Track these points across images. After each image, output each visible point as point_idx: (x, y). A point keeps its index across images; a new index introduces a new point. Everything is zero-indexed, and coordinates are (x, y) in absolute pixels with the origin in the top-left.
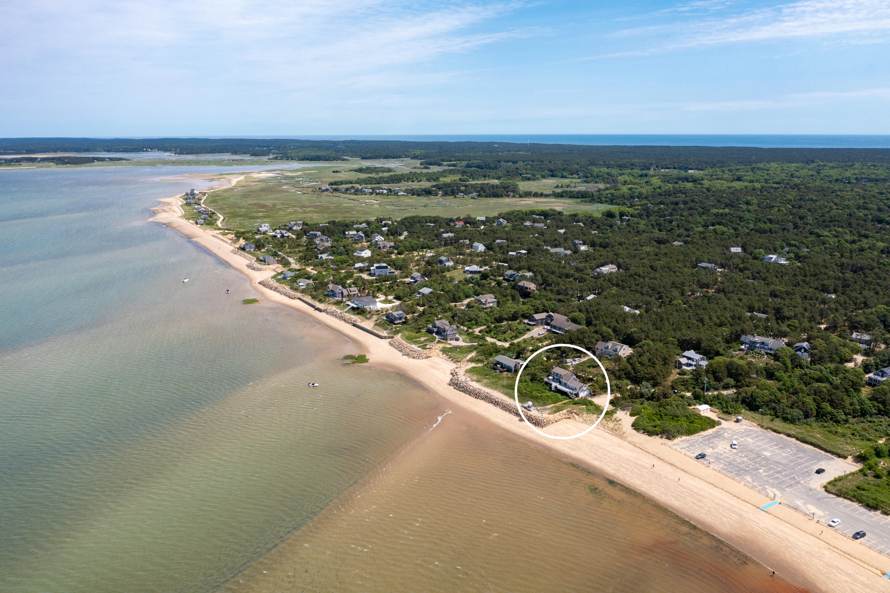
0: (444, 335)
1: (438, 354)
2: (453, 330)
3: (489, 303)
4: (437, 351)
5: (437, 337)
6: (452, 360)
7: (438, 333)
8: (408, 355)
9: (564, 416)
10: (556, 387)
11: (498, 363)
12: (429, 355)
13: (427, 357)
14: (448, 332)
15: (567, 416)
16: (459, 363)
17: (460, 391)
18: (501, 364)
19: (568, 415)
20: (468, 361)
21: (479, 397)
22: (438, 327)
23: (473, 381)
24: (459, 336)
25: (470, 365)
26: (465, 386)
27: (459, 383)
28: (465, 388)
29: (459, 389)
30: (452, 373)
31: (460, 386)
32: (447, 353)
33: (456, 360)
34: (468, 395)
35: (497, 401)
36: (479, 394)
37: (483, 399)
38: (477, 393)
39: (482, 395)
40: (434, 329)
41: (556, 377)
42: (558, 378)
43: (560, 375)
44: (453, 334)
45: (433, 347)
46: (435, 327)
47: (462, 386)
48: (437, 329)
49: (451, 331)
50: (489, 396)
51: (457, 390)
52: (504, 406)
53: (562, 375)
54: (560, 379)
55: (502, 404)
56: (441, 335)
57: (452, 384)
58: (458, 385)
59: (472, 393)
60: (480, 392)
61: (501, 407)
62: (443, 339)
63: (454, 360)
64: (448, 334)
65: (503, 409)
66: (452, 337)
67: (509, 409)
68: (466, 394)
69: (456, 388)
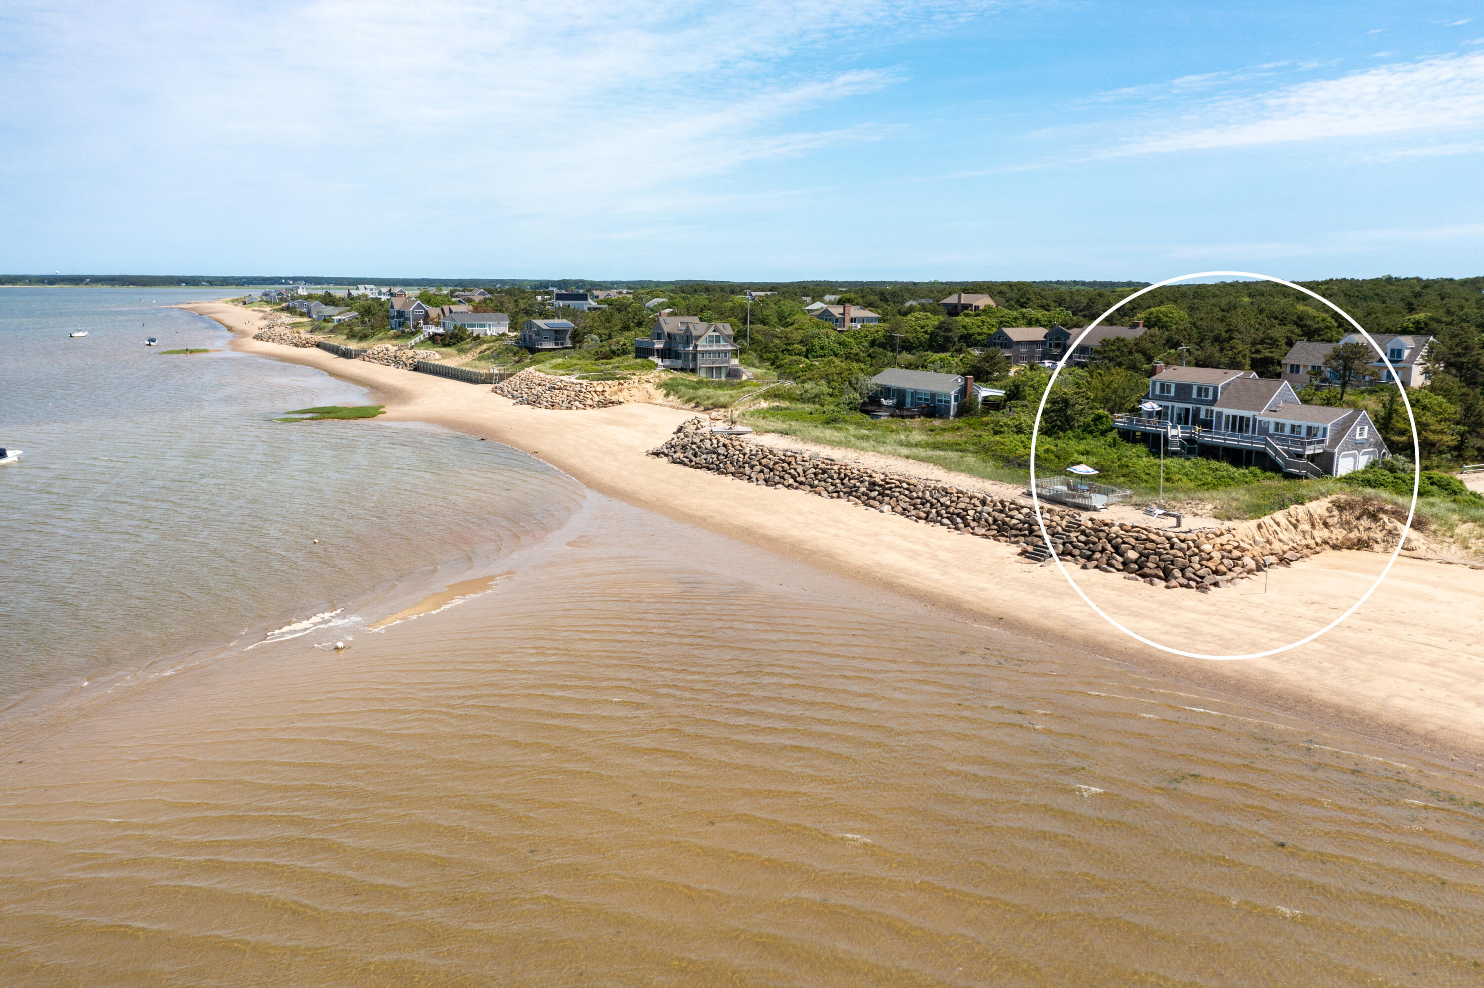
0: (687, 354)
1: (650, 396)
2: (718, 340)
4: (647, 385)
5: (659, 361)
6: (697, 405)
7: (663, 354)
8: (534, 402)
9: (1321, 533)
10: (1189, 441)
12: (614, 398)
13: (605, 404)
14: (699, 343)
15: (1339, 534)
16: (723, 410)
17: (698, 466)
18: (900, 394)
19: (1346, 525)
20: (757, 398)
21: (786, 476)
22: (669, 335)
23: (767, 432)
24: (742, 368)
25: (764, 404)
26: (725, 446)
27: (697, 440)
28: (722, 450)
29: (691, 461)
30: (680, 430)
31: (699, 447)
32: (683, 389)
33: (711, 401)
34: (730, 477)
35: (878, 480)
36: (785, 465)
37: (801, 483)
38: (775, 463)
39: (800, 470)
40: (654, 344)
41: (1178, 405)
42: (1190, 406)
43: (1200, 389)
44: (719, 352)
45: (633, 377)
46: (659, 337)
47: (708, 446)
48: (663, 341)
49: (711, 340)
50: (836, 468)
51: (686, 465)
52: (919, 501)
53: (1216, 389)
54: (1203, 408)
55: (907, 492)
56: (676, 355)
57: (666, 451)
58: (694, 446)
59: (752, 467)
60: (790, 459)
61: (905, 505)
62: (682, 370)
63: (706, 403)
64: (699, 349)
65: (913, 512)
66: (713, 363)
67: (948, 507)
68: (722, 473)
69: (682, 463)
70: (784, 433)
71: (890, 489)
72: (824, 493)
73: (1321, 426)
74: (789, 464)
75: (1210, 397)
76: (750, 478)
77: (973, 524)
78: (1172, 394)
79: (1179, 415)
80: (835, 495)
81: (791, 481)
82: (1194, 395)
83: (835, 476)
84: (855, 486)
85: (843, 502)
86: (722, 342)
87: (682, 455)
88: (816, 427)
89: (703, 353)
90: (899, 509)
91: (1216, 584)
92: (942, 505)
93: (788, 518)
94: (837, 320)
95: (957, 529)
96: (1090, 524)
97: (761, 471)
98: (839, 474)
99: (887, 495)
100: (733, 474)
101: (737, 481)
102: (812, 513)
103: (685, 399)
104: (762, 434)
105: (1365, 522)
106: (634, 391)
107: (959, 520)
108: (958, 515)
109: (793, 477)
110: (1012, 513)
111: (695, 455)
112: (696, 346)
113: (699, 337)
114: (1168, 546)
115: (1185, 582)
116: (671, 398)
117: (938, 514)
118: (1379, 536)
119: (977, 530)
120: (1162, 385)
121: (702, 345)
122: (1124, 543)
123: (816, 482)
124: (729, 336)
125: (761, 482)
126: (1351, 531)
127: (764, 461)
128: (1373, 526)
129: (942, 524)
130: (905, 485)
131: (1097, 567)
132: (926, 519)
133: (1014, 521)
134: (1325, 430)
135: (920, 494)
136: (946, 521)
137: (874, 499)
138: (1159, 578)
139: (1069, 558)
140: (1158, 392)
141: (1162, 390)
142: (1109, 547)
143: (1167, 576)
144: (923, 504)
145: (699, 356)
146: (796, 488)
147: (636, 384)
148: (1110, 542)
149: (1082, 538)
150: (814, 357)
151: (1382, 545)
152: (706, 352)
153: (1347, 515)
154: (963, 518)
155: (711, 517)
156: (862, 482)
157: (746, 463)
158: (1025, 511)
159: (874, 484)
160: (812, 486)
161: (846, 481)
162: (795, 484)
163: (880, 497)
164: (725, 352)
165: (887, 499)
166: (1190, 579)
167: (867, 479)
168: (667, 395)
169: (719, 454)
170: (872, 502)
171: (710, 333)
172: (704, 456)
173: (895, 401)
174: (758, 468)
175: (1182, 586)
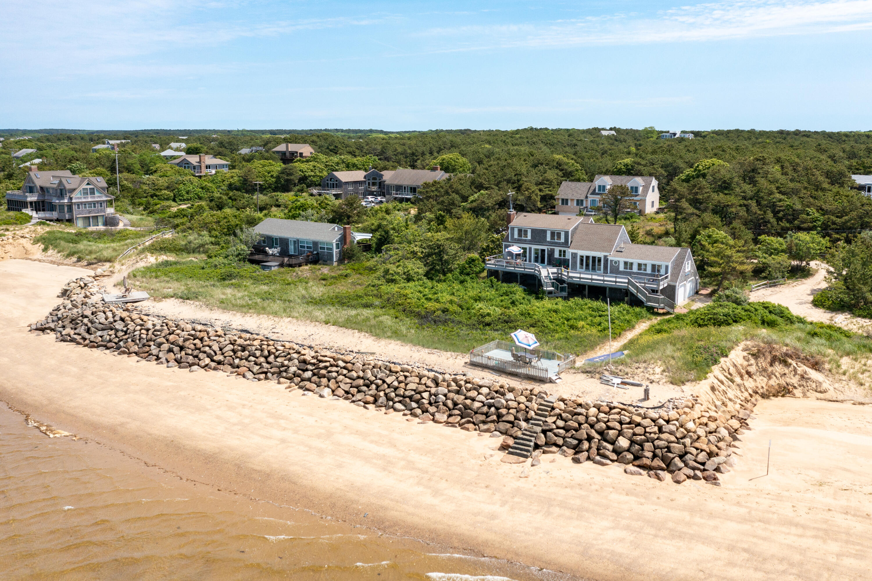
0: (62, 206)
1: (27, 252)
2: (92, 192)
3: (209, 167)
4: (23, 241)
5: (34, 214)
6: (79, 259)
7: (38, 206)
9: (750, 384)
10: (559, 281)
11: (270, 241)
14: (73, 195)
16: (108, 265)
17: (94, 345)
18: (283, 243)
19: (764, 372)
20: (143, 251)
21: (201, 356)
22: (42, 188)
23: (166, 297)
24: (118, 215)
25: (152, 259)
26: (122, 319)
27: (88, 313)
28: (119, 325)
29: (84, 339)
30: (65, 293)
31: (92, 322)
32: (62, 243)
33: (94, 256)
34: (135, 358)
35: (308, 358)
36: (197, 341)
37: (219, 363)
38: (185, 340)
39: (216, 347)
40: (27, 197)
41: (534, 247)
42: (545, 248)
43: (553, 234)
44: (94, 203)
45: (7, 233)
46: (31, 190)
47: (103, 320)
48: (36, 194)
49: (85, 192)
50: (256, 343)
51: (78, 343)
52: (361, 382)
53: (567, 233)
54: (557, 250)
55: (345, 372)
56: (52, 208)
57: (52, 325)
58: (86, 320)
59: (159, 345)
60: (202, 334)
61: (347, 388)
62: (58, 220)
63: (88, 257)
64: (74, 201)
65: (359, 396)
66: (90, 212)
67: (396, 389)
68: (124, 353)
69: (73, 340)
70: (185, 298)
71: (326, 368)
72: (249, 375)
73: (663, 264)
74: (201, 340)
75: (562, 240)
76: (158, 358)
77: (432, 409)
78: (529, 237)
79: (536, 253)
80: (262, 376)
81: (207, 361)
82: (549, 239)
83: (258, 353)
84: (283, 365)
85: (272, 384)
86: (97, 194)
87: (72, 332)
88: (214, 285)
89: (78, 204)
90: (340, 392)
91: (717, 469)
92: (389, 386)
93: (218, 417)
94: (194, 168)
95: (415, 415)
96: (562, 405)
97: (170, 350)
98: (262, 350)
99: (324, 376)
100: (136, 353)
101: (144, 362)
102: (244, 406)
103: (66, 253)
104: (160, 301)
105: (778, 368)
106: (8, 248)
107: (414, 405)
108: (411, 398)
109: (209, 356)
110: (470, 394)
111: (88, 331)
112: (71, 199)
113: (73, 190)
114: (656, 429)
115: (691, 472)
116: (50, 252)
117: (389, 399)
118: (795, 380)
119: (438, 416)
120: (520, 231)
121: (77, 197)
122: (609, 428)
123: (237, 361)
124: (103, 188)
125: (172, 363)
126: (770, 378)
127: (171, 338)
128: (787, 371)
129: (395, 410)
130: (341, 364)
131: (589, 458)
132: (375, 401)
133: (477, 405)
134: (667, 267)
135: (361, 374)
136: (398, 406)
137: (309, 380)
138: (662, 469)
139: (554, 449)
140: (516, 236)
141: (520, 234)
142: (593, 433)
143: (669, 467)
144: (368, 386)
145: (75, 207)
146: (215, 369)
147: (11, 241)
148: (592, 426)
149: (561, 423)
150: (181, 200)
151: (800, 389)
152: (82, 203)
153: (763, 363)
154: (417, 402)
155: (122, 425)
156: (290, 360)
157: (151, 340)
158: (485, 390)
159: (304, 362)
160: (232, 365)
161: (271, 359)
162: (213, 364)
163: (315, 378)
164: (101, 203)
165: (324, 381)
166: (694, 469)
167: (295, 356)
168: (45, 250)
169: (117, 331)
170: (308, 384)
171: (84, 186)
172: (99, 333)
173: (279, 249)
174: (166, 346)
175: (689, 477)
